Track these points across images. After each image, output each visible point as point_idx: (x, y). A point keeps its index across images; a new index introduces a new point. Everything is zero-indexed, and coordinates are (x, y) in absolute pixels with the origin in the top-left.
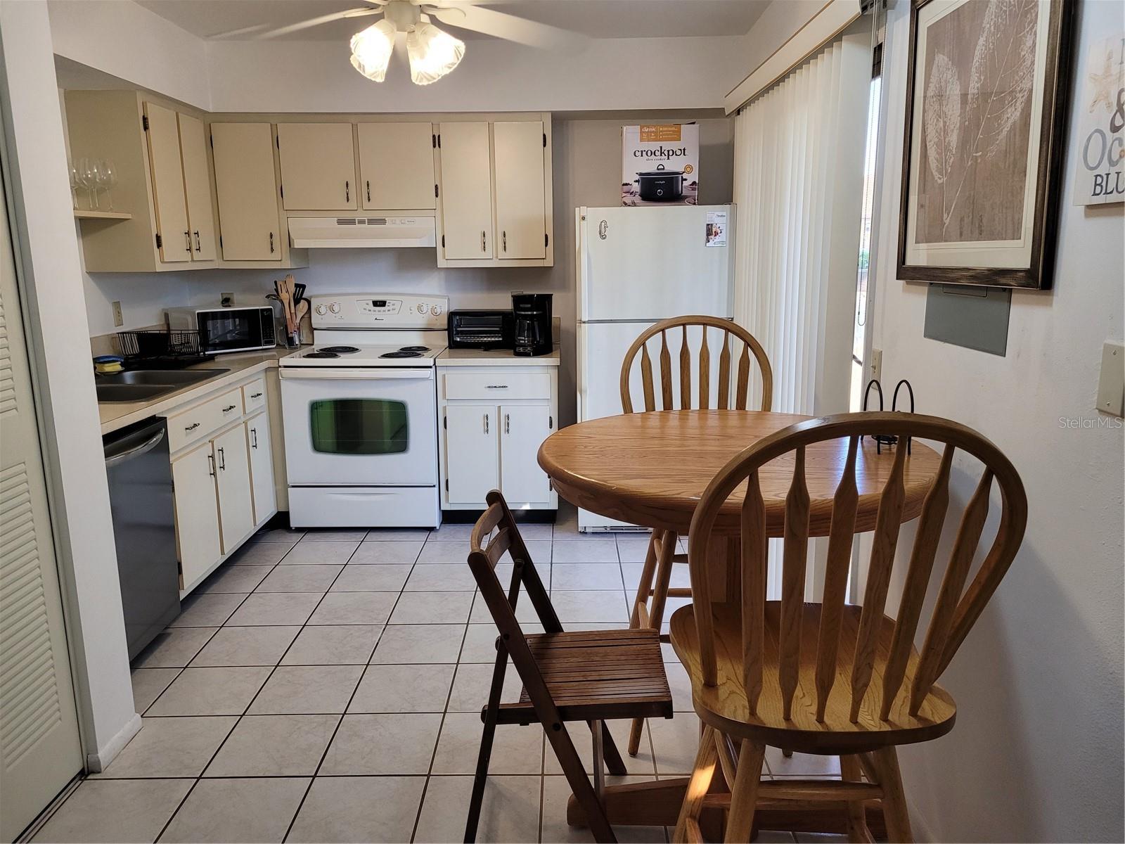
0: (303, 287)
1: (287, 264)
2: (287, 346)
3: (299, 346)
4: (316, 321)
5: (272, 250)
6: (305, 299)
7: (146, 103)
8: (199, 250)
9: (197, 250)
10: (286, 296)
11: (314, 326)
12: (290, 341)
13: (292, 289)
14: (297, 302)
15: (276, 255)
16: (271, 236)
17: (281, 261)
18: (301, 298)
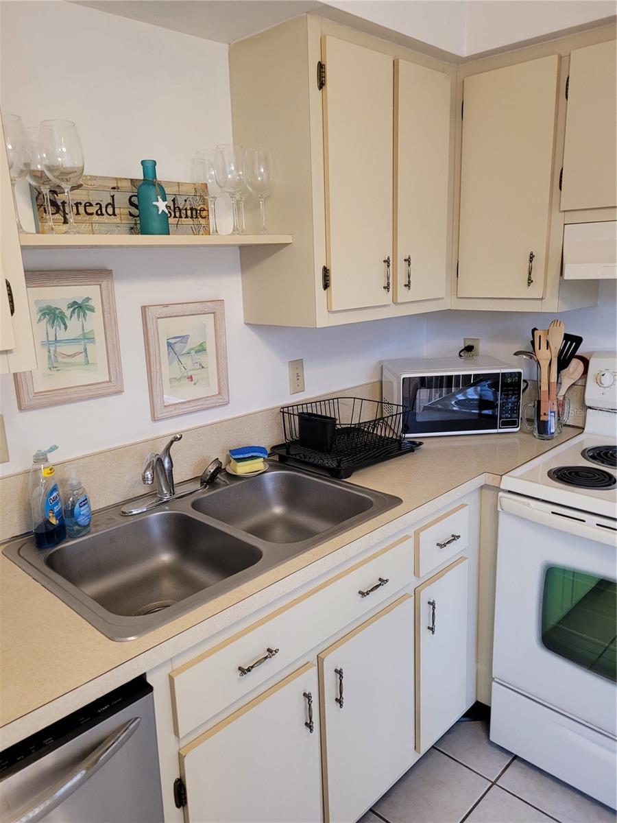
0: (578, 340)
1: (552, 305)
2: (536, 433)
3: (556, 435)
4: (593, 394)
5: (530, 281)
6: (581, 358)
7: (325, 36)
8: (408, 285)
9: (405, 286)
10: (547, 356)
11: (587, 404)
12: (543, 428)
13: (558, 343)
14: (563, 363)
15: (536, 291)
16: (532, 257)
17: (542, 299)
18: (573, 356)
